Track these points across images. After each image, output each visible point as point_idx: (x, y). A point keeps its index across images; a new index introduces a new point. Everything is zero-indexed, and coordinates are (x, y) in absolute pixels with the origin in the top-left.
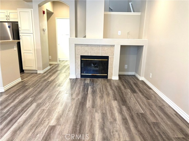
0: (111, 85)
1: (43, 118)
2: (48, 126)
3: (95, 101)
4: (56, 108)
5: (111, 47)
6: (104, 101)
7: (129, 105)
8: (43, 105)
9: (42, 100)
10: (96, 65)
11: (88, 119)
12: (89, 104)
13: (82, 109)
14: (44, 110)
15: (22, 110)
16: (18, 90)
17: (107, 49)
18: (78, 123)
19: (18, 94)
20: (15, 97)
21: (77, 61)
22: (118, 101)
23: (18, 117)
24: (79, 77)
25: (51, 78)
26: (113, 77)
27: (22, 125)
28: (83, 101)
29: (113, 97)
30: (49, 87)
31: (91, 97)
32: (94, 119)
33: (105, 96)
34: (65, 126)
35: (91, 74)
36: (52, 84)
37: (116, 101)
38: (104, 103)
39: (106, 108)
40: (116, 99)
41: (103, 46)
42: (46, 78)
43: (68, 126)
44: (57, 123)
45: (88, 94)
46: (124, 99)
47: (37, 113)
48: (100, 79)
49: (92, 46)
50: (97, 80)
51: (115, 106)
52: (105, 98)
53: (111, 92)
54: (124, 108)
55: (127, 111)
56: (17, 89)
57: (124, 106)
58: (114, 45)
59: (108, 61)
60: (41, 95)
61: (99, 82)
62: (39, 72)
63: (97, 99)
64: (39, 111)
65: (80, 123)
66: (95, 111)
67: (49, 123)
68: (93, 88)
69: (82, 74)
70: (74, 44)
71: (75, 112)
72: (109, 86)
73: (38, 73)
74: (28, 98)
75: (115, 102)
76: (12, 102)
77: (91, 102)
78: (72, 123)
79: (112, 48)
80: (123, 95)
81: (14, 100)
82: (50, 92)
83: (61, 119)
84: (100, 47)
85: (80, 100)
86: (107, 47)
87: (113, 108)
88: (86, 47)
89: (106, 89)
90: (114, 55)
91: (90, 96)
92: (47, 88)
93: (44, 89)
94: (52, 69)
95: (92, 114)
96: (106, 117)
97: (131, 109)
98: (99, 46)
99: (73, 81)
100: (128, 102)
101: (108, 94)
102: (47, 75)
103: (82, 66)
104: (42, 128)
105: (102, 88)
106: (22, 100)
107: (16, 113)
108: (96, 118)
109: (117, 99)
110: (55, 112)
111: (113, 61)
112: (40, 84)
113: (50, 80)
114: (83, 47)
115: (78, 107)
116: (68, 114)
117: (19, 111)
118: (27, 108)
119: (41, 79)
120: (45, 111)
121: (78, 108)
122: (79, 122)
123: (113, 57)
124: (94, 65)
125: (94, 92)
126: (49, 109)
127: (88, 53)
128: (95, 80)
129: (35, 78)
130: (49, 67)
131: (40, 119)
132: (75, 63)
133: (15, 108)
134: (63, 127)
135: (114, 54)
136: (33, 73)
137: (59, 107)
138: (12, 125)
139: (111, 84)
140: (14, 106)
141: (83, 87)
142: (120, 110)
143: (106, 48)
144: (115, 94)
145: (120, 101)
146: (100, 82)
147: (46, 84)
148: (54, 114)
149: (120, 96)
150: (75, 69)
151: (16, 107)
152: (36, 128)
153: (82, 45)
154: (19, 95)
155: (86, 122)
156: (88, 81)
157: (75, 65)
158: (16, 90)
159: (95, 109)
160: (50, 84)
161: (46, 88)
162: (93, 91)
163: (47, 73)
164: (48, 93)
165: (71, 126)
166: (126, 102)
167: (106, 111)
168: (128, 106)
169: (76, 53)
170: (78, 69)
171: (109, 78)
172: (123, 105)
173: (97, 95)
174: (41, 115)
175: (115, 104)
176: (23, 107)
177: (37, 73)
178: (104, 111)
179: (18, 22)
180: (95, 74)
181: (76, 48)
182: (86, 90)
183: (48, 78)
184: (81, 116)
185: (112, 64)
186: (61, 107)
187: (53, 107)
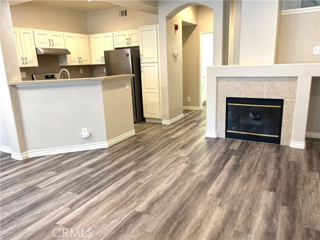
0: (279, 159)
1: (133, 197)
2: (132, 211)
3: (228, 184)
4: (158, 185)
5: (290, 80)
6: (247, 189)
7: (299, 206)
8: (143, 175)
9: (146, 167)
10: (258, 117)
11: (199, 214)
12: (214, 188)
13: (197, 195)
14: (140, 184)
15: (114, 178)
16: (125, 147)
17: (281, 86)
18: (177, 219)
19: (121, 154)
20: (116, 157)
21: (219, 107)
22: (278, 194)
23: (104, 188)
24: (223, 136)
25: (177, 134)
26: (291, 143)
27: (102, 201)
28: (207, 181)
29: (271, 184)
30: (166, 148)
31: (226, 176)
32: (209, 217)
33: (254, 180)
34: (156, 217)
35: (245, 133)
36: (173, 143)
37: (272, 194)
38: (245, 192)
39: (242, 202)
40: (273, 189)
41: (271, 79)
42: (169, 133)
43: (159, 218)
44: (147, 210)
45: (222, 169)
46: (292, 192)
47: (129, 187)
48: (262, 144)
49: (248, 79)
50: (255, 146)
51: (264, 203)
52: (252, 182)
53: (271, 172)
54: (283, 211)
55: (286, 219)
56: (125, 145)
57: (285, 207)
58: (297, 77)
59: (282, 109)
60: (150, 159)
61: (258, 149)
62: (164, 122)
63: (234, 182)
64: (134, 183)
65: (181, 219)
66: (218, 204)
67: (136, 206)
68: (237, 160)
69: (228, 131)
70: (216, 78)
71: (184, 198)
72: (273, 160)
73: (163, 124)
74: (130, 162)
75: (268, 195)
76: (109, 164)
77: (220, 185)
78: (169, 215)
79: (291, 83)
80: (296, 183)
81: (112, 162)
82: (163, 157)
83: (156, 205)
84: (264, 80)
85: (203, 179)
86: (280, 81)
87: (258, 206)
88: (237, 82)
89: (265, 166)
90: (295, 98)
91: (224, 174)
92: (162, 150)
93: (158, 151)
94: (187, 118)
95: (210, 207)
96: (233, 219)
97: (298, 216)
98: (262, 79)
99: (208, 142)
100: (300, 199)
101: (262, 177)
102: (175, 127)
103: (229, 117)
104: (123, 211)
105: (258, 162)
106: (121, 164)
107: (104, 181)
108: (213, 217)
109: (278, 189)
110: (153, 191)
111: (292, 110)
112: (157, 142)
113: (173, 137)
114: (231, 83)
115: (192, 190)
116: (170, 198)
117: (109, 180)
118: (121, 176)
119: (162, 133)
120: (141, 187)
121: (192, 192)
122: (180, 216)
123: (294, 102)
124: (253, 115)
125: (236, 168)
126: (147, 184)
127: (241, 92)
128: (251, 145)
129: (155, 131)
130: (182, 116)
131: (128, 197)
132: (217, 110)
133: (108, 173)
134: (152, 218)
135: (295, 95)
136: (157, 123)
137: (163, 184)
138: (92, 198)
139: (281, 157)
140: (108, 171)
141: (219, 156)
142: (272, 213)
143: (278, 83)
144: (279, 177)
145: (281, 195)
146: (260, 151)
147: (165, 142)
148: (150, 194)
149: (288, 184)
150: (215, 121)
151: (110, 171)
152: (117, 209)
153: (231, 79)
154: (122, 156)
155: (191, 220)
156: (237, 144)
157: (216, 115)
158: (122, 146)
159: (220, 200)
160: (170, 143)
161: (162, 148)
162: (235, 166)
163: (175, 124)
164: (159, 158)
165: (165, 220)
166: (294, 198)
167: (239, 208)
168: (295, 210)
169: (219, 93)
170: (222, 121)
171: (282, 143)
172: (284, 204)
173: (239, 175)
174: (132, 192)
175: (266, 198)
176: (117, 175)
177: (161, 124)
178: (236, 207)
179: (139, 47)
180: (252, 134)
181: (219, 84)
182: (223, 161)
183: (172, 134)
184: (188, 207)
185: (290, 116)
186: (167, 184)
187: (154, 182)
